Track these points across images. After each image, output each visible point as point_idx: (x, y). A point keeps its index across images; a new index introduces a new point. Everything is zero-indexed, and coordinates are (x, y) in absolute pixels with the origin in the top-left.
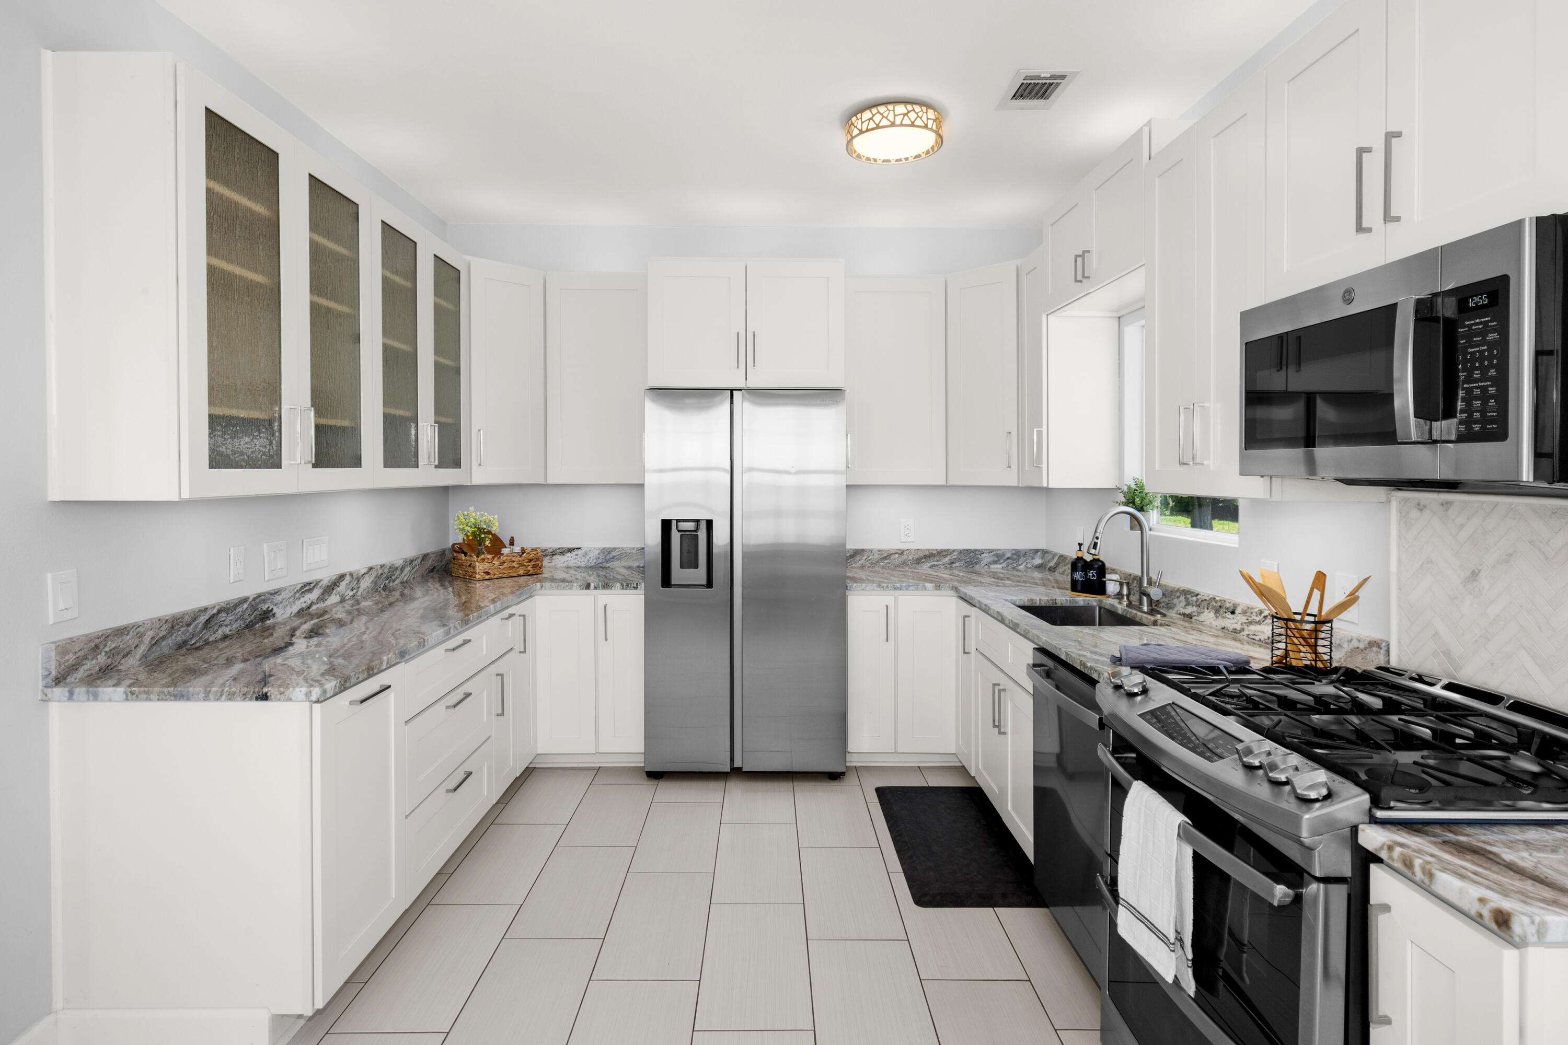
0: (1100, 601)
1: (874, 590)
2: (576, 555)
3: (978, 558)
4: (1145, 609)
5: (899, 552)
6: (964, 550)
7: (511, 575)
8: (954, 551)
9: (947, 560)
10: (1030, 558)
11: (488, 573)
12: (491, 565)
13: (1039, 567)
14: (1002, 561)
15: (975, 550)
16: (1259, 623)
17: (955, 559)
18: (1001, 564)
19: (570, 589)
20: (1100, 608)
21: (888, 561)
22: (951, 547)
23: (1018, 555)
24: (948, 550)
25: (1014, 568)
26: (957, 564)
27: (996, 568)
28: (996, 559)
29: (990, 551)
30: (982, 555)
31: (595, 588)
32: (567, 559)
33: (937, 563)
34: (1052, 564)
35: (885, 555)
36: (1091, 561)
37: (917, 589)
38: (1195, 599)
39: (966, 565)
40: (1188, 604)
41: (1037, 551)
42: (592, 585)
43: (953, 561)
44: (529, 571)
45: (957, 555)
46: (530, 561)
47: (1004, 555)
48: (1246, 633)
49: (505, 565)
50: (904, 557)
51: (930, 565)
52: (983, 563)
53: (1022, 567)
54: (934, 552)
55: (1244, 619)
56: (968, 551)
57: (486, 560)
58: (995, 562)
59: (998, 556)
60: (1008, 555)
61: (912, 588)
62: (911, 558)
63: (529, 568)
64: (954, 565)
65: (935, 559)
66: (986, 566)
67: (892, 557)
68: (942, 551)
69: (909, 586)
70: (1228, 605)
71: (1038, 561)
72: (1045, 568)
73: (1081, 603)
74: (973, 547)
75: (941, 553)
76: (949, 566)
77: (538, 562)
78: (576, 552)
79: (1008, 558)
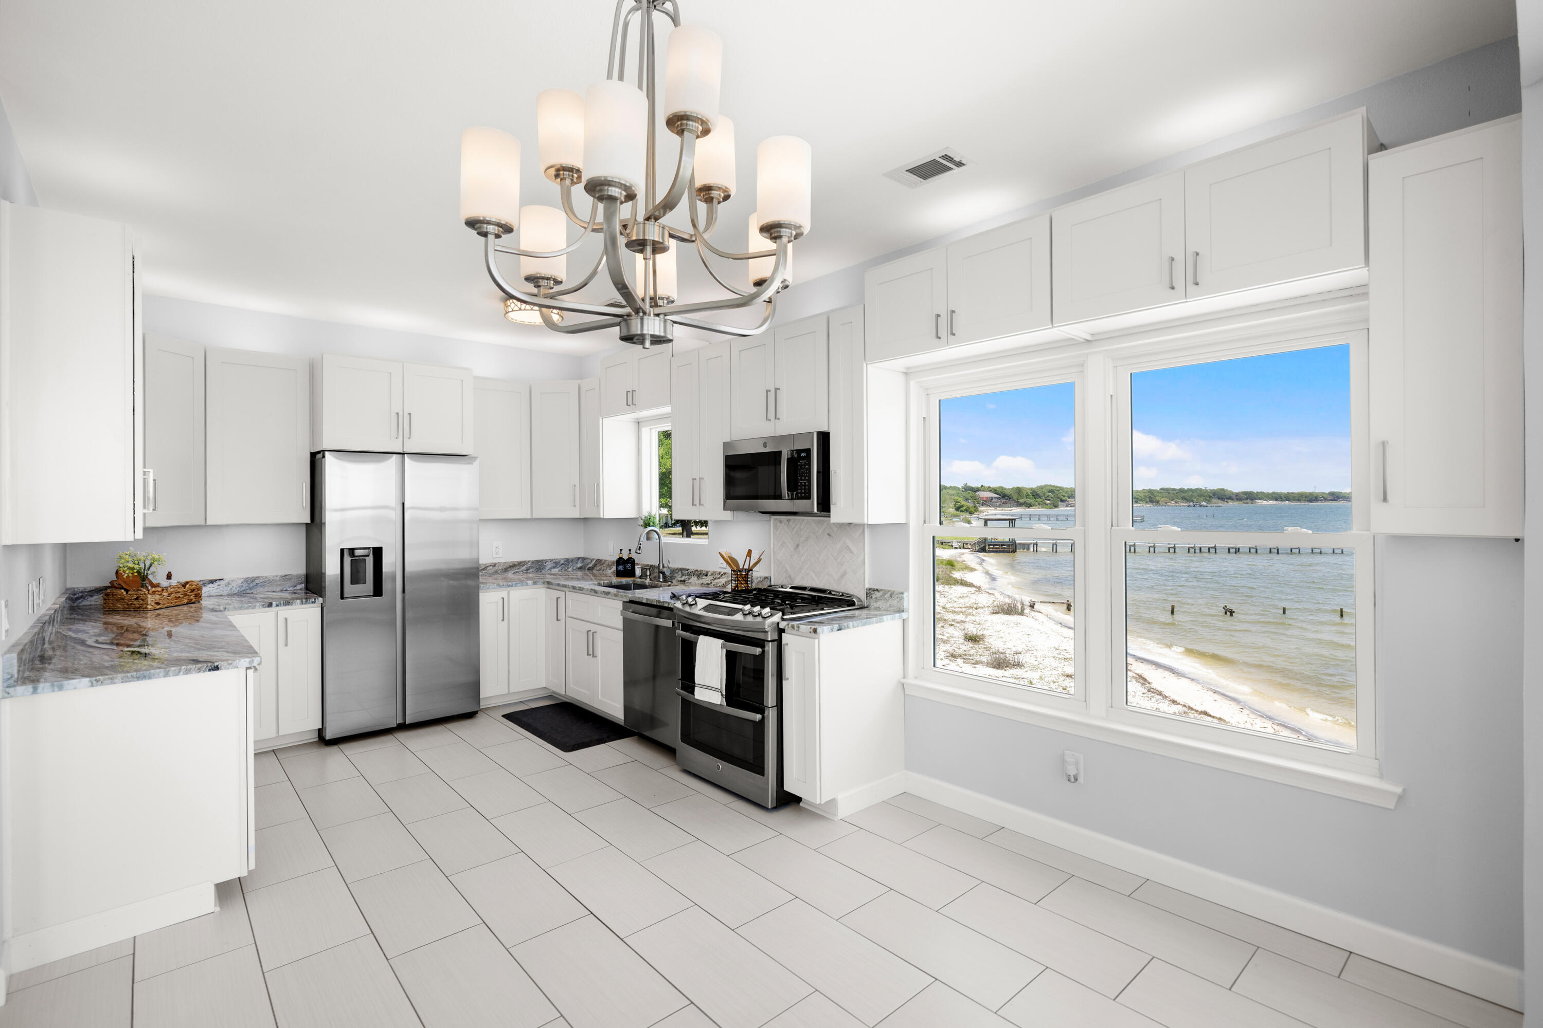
0: (634, 581)
1: (495, 588)
2: (219, 585)
3: (544, 565)
4: (661, 580)
5: (493, 565)
6: (535, 561)
7: (177, 604)
8: (529, 562)
9: (524, 568)
10: (575, 563)
11: (158, 604)
12: (161, 596)
13: (580, 568)
14: (558, 566)
15: (542, 560)
16: (719, 578)
17: (529, 566)
18: (557, 568)
20: (634, 584)
21: (486, 571)
22: (527, 559)
23: (568, 562)
24: (525, 561)
25: (566, 570)
26: (531, 570)
27: (555, 571)
28: (555, 565)
29: (551, 560)
30: (547, 563)
31: (277, 605)
32: (209, 589)
33: (518, 570)
34: (590, 565)
35: (483, 567)
36: (627, 559)
37: (522, 585)
38: (687, 572)
39: (537, 570)
40: (683, 575)
41: (579, 558)
42: (274, 604)
43: (528, 568)
44: (192, 600)
45: (531, 564)
46: (192, 591)
47: (560, 562)
48: (713, 584)
49: (173, 595)
50: (496, 568)
51: (513, 572)
52: (547, 569)
53: (570, 569)
54: (516, 563)
55: (712, 578)
56: (538, 561)
57: (157, 593)
58: (554, 567)
59: (556, 563)
60: (562, 562)
61: (519, 585)
62: (500, 568)
63: (192, 597)
64: (529, 571)
65: (517, 568)
66: (549, 570)
67: (488, 568)
68: (521, 562)
69: (517, 584)
70: (704, 572)
71: (579, 565)
72: (585, 569)
73: (624, 583)
74: (540, 558)
75: (521, 564)
76: (526, 571)
77: (199, 592)
78: (218, 583)
79: (562, 564)
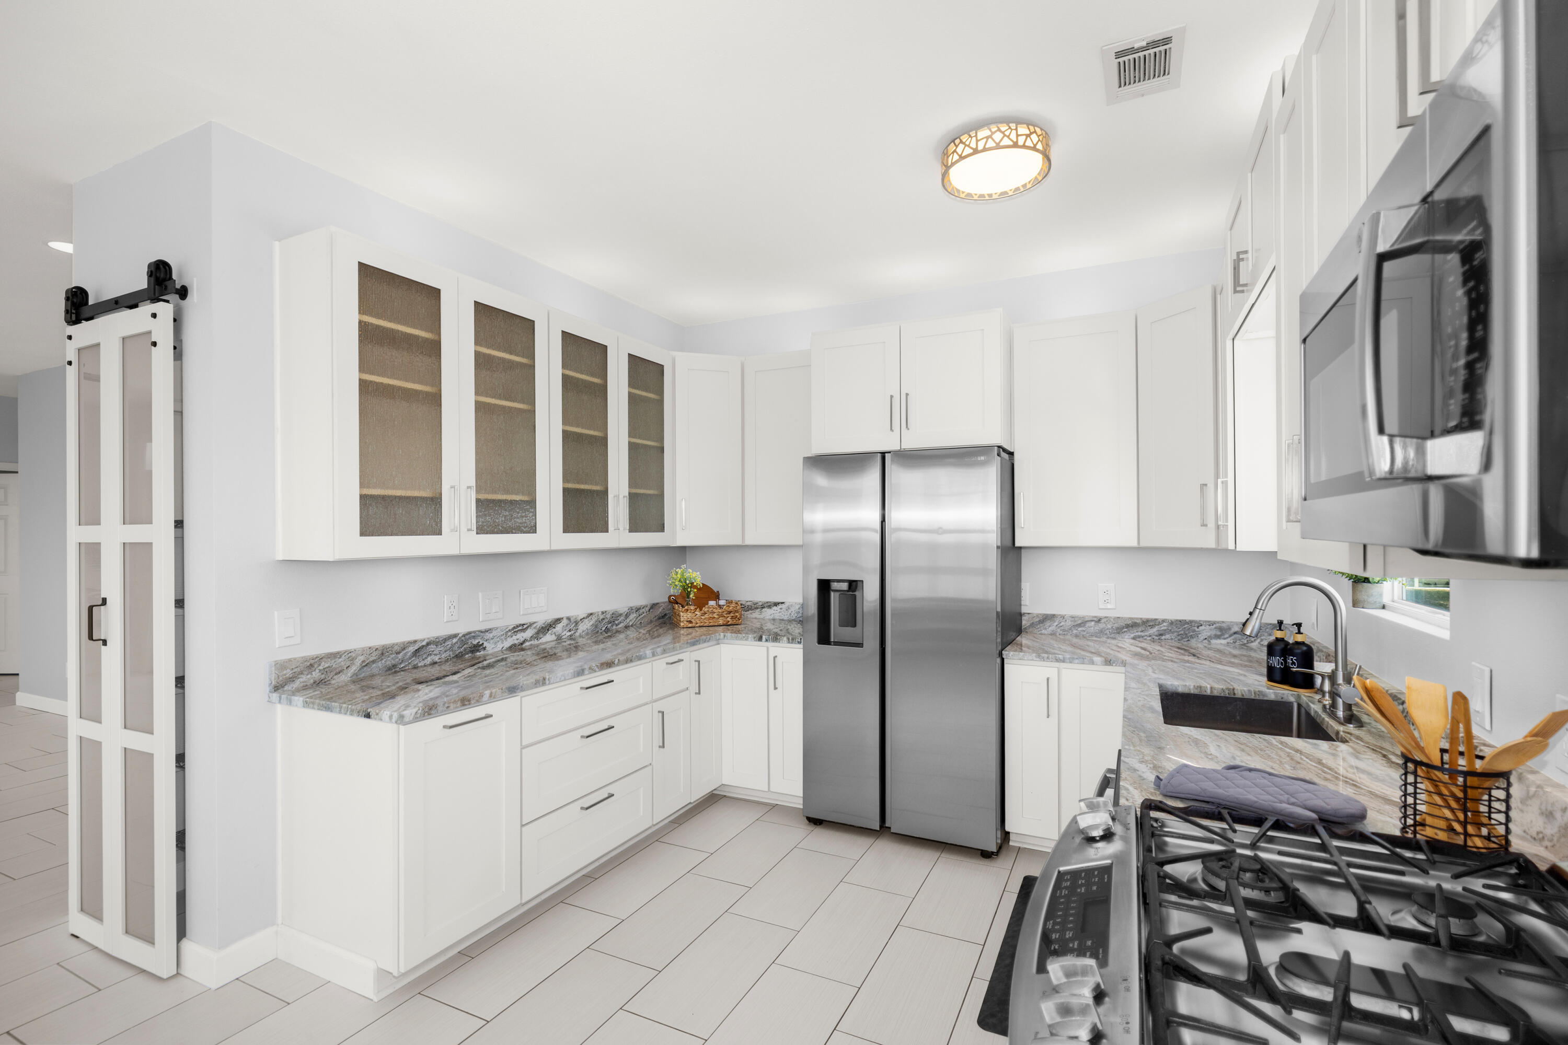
1: (1032, 660)
3: (1194, 631)
5: (1095, 619)
6: (1177, 620)
7: (711, 624)
8: (1164, 621)
9: (1154, 630)
10: (1266, 634)
11: (690, 622)
12: (694, 615)
14: (1226, 636)
15: (1191, 622)
17: (1165, 630)
18: (1225, 639)
19: (746, 640)
21: (1084, 629)
22: (1160, 617)
24: (1156, 619)
25: (1243, 645)
26: (1168, 636)
27: (1219, 643)
28: (1219, 633)
29: (1211, 623)
30: (1200, 627)
31: (767, 640)
33: (1143, 634)
35: (1079, 622)
37: (1083, 663)
39: (1179, 637)
43: (1162, 632)
44: (729, 621)
45: (1168, 626)
46: (730, 612)
47: (1230, 629)
49: (706, 616)
50: (1101, 626)
51: (1132, 636)
52: (1201, 637)
53: (1255, 645)
54: (1138, 622)
56: (1182, 622)
57: (689, 611)
58: (1217, 637)
59: (1222, 630)
60: (1235, 629)
61: (1076, 661)
62: (1109, 626)
63: (729, 619)
64: (1163, 637)
65: (1140, 629)
66: (1206, 641)
67: (1088, 625)
68: (1148, 620)
69: (1073, 658)
74: (1188, 618)
75: (1147, 623)
76: (1157, 638)
77: (737, 614)
78: (780, 606)
79: (1235, 633)
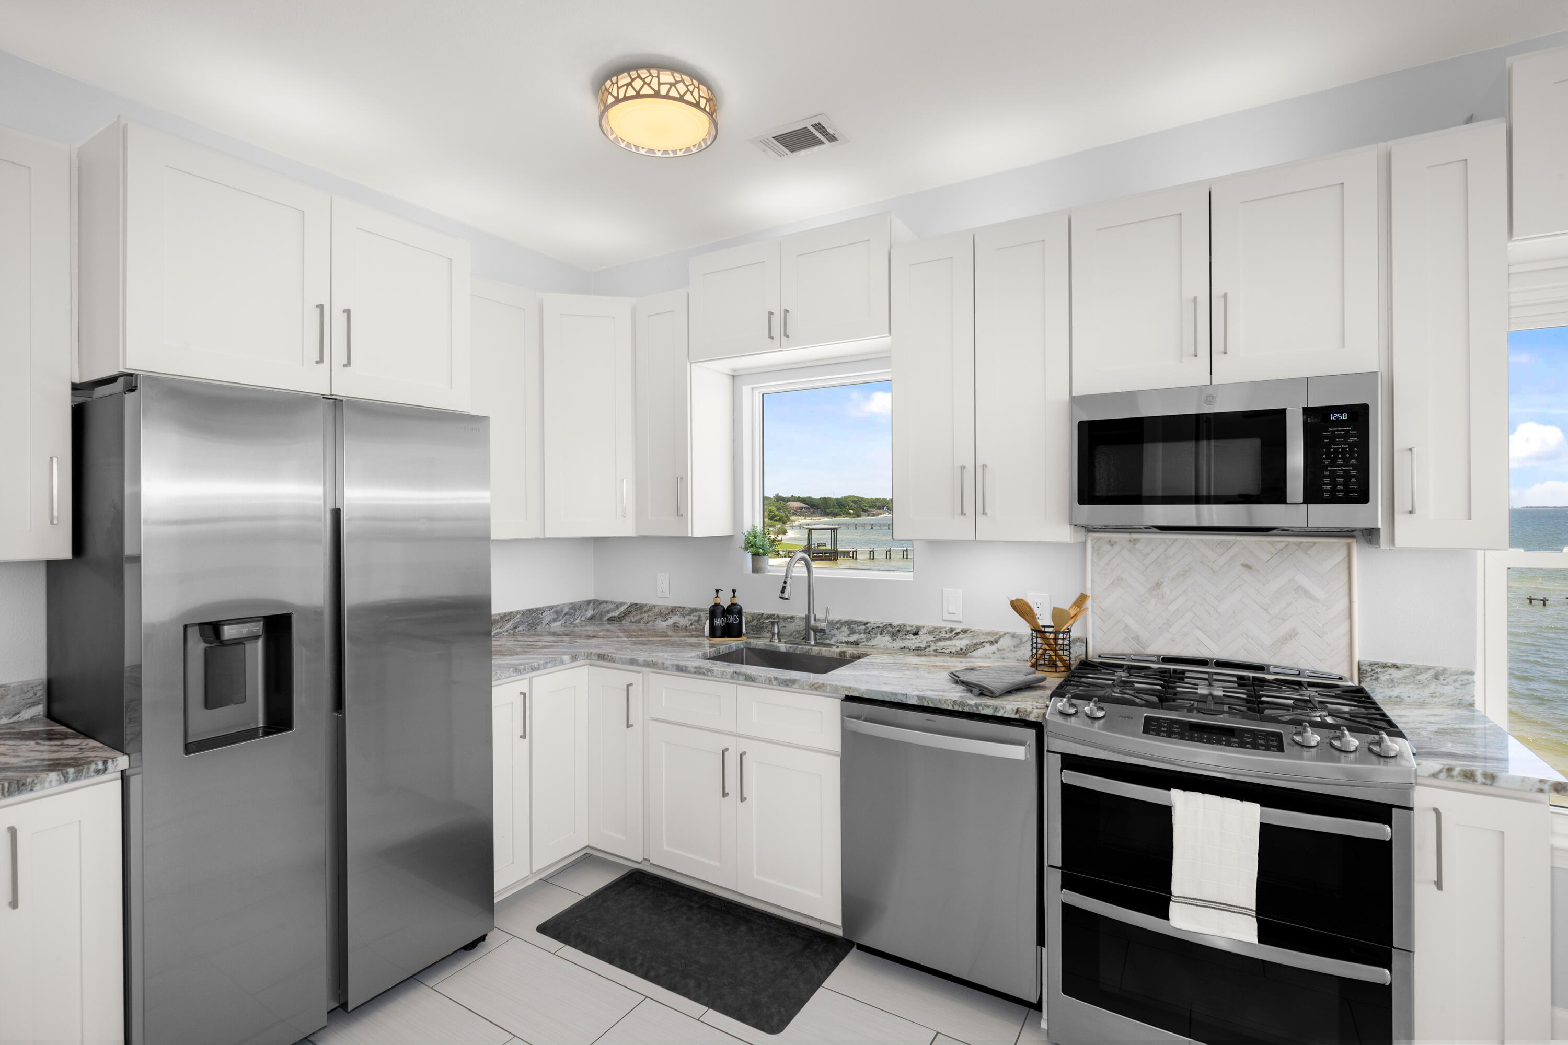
0: (748, 644)
3: (540, 618)
4: (813, 643)
6: (527, 610)
8: (517, 613)
9: (509, 625)
10: (584, 611)
13: (592, 618)
14: (561, 618)
15: (537, 609)
16: (950, 639)
17: (518, 622)
18: (559, 621)
23: (575, 608)
24: (512, 613)
25: (571, 623)
26: (520, 628)
27: (556, 626)
28: (556, 616)
29: (550, 608)
30: (544, 614)
33: (500, 630)
34: (616, 613)
37: (555, 666)
38: (863, 627)
39: (529, 627)
40: (853, 632)
41: (589, 602)
43: (516, 625)
45: (521, 617)
47: (562, 611)
48: (932, 648)
52: (544, 623)
53: (577, 621)
54: (497, 618)
55: (931, 638)
56: (531, 611)
58: (555, 620)
59: (557, 612)
60: (566, 610)
61: (550, 665)
65: (499, 626)
66: (547, 626)
68: (505, 615)
69: (547, 663)
70: (909, 629)
71: (590, 613)
72: (601, 619)
74: (533, 606)
76: (512, 631)
79: (566, 614)
